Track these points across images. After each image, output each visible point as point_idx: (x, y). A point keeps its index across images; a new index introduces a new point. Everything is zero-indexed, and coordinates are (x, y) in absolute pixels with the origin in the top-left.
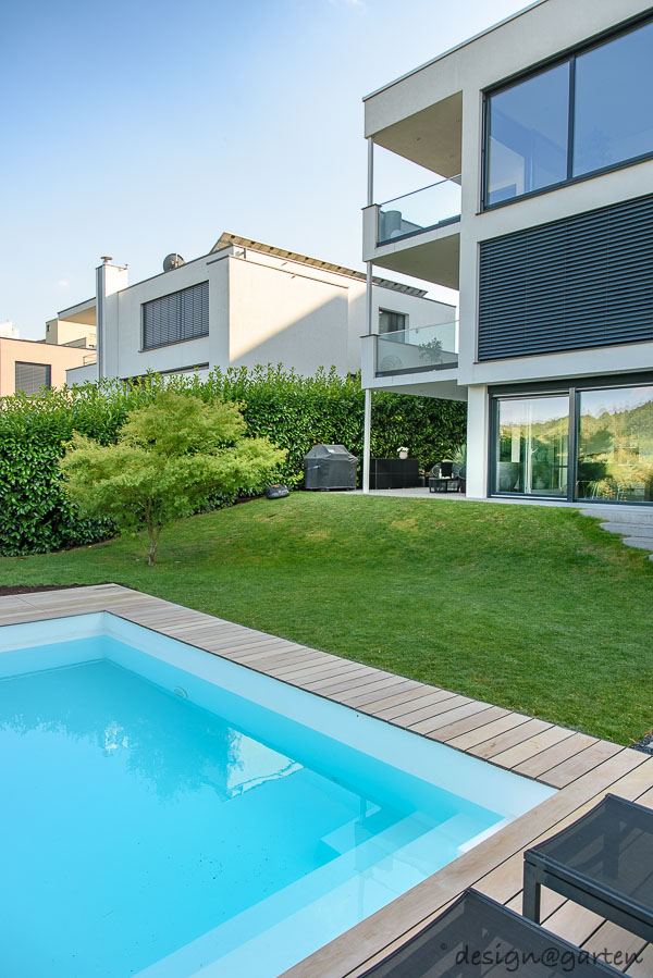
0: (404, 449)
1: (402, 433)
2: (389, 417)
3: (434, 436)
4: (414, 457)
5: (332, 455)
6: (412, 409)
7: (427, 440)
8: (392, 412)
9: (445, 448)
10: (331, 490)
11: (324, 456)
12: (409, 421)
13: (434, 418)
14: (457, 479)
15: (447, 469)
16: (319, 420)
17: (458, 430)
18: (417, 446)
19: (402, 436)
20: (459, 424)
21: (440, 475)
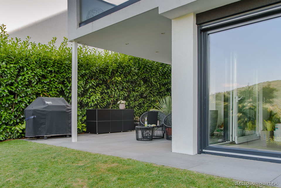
0: (123, 102)
1: (122, 90)
2: (110, 78)
3: (147, 93)
4: (132, 108)
5: (49, 106)
6: (129, 73)
7: (141, 96)
8: (113, 74)
9: (154, 101)
10: (48, 138)
11: (40, 107)
12: (128, 82)
13: (145, 81)
14: (162, 126)
15: (153, 118)
16: (44, 77)
17: (163, 89)
18: (135, 100)
19: (122, 93)
20: (164, 85)
21: (146, 123)
